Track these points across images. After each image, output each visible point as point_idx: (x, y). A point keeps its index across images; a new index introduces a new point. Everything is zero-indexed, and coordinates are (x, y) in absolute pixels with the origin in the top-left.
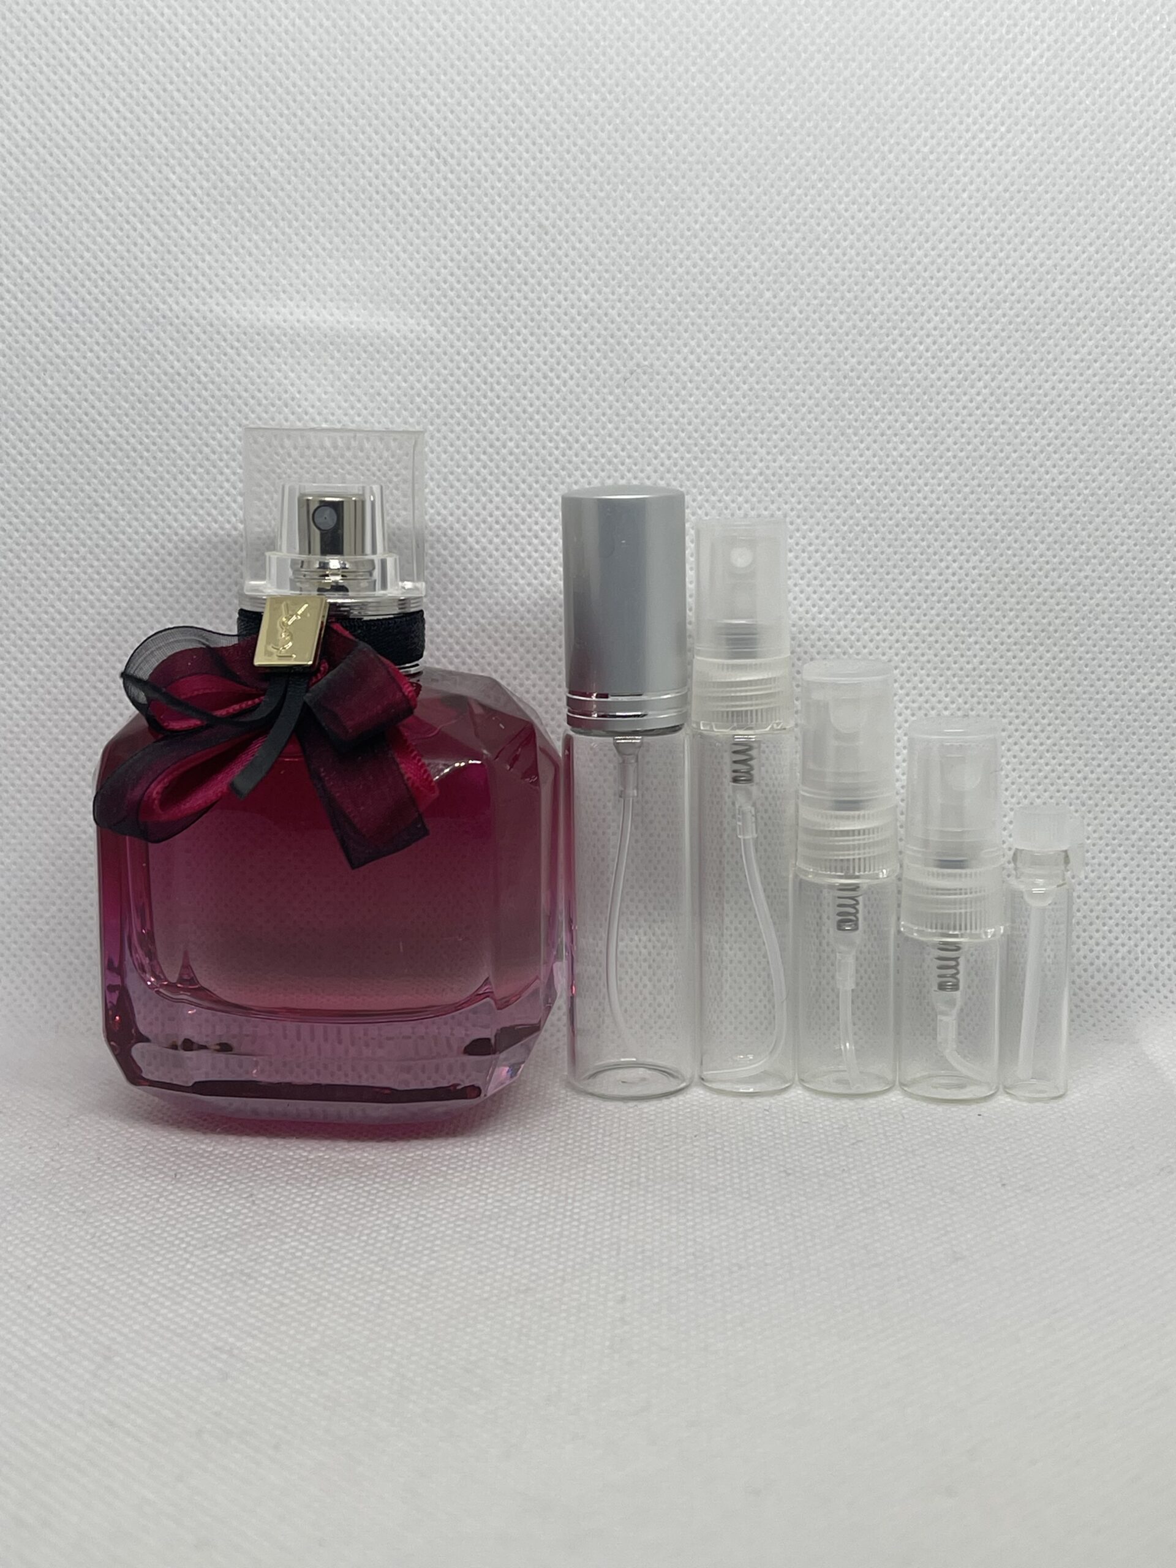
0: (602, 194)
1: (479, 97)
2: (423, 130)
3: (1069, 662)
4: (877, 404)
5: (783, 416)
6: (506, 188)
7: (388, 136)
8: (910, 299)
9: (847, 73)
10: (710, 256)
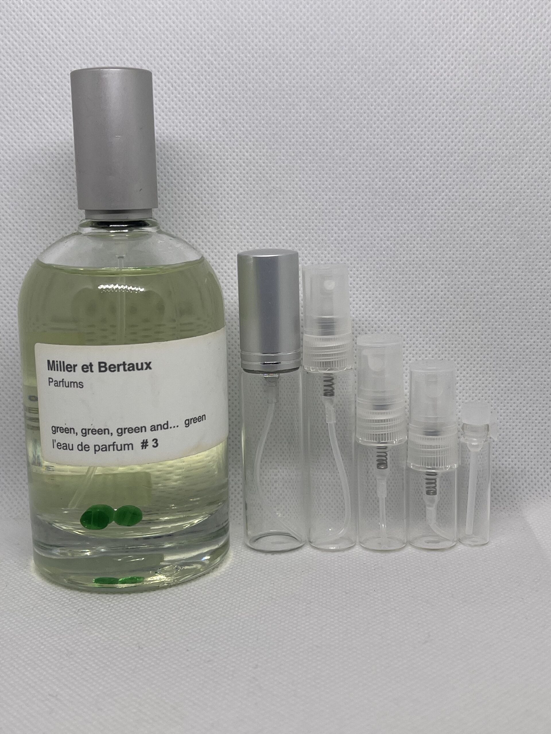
0: (253, 103)
1: (192, 57)
3: (490, 330)
4: (393, 204)
5: (346, 211)
6: (206, 101)
8: (408, 153)
9: (373, 41)
10: (308, 133)
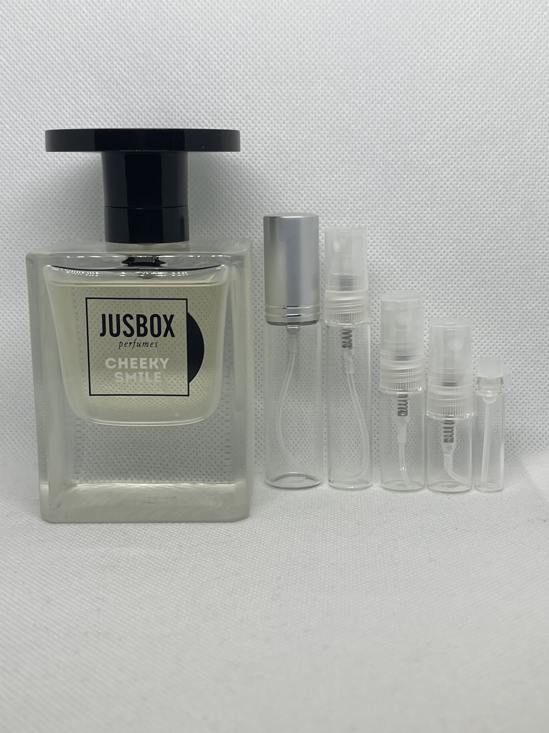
0: (275, 81)
1: (218, 36)
3: (495, 295)
4: (405, 176)
5: (361, 183)
7: (176, 55)
8: (419, 127)
10: (326, 108)
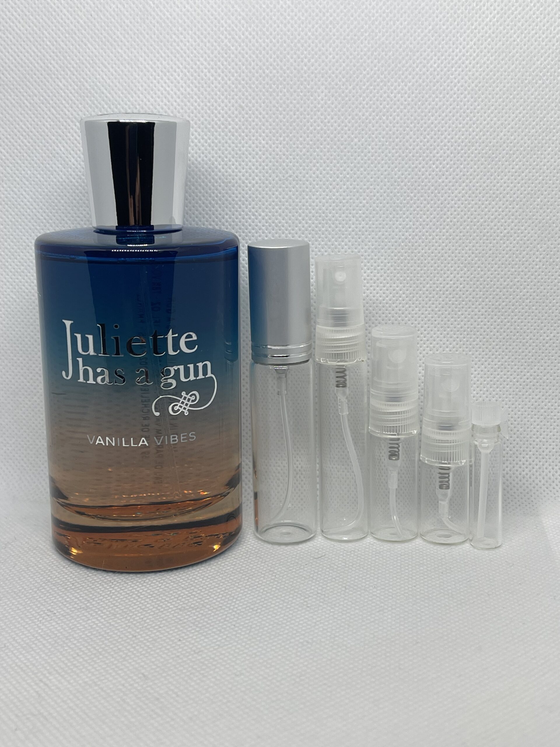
2: (181, 59)
